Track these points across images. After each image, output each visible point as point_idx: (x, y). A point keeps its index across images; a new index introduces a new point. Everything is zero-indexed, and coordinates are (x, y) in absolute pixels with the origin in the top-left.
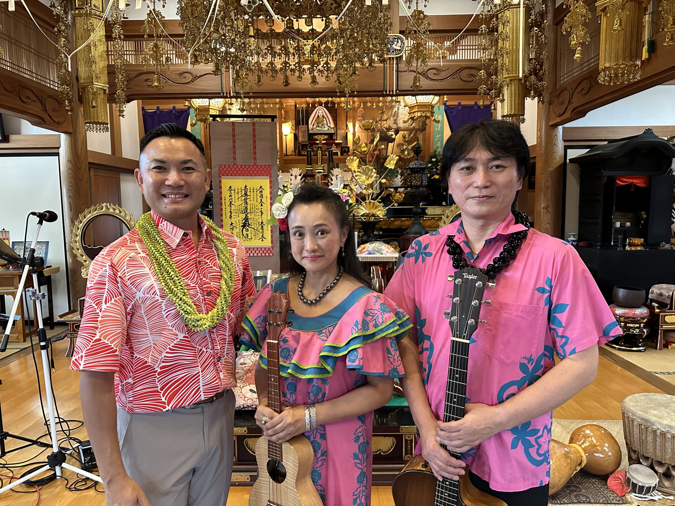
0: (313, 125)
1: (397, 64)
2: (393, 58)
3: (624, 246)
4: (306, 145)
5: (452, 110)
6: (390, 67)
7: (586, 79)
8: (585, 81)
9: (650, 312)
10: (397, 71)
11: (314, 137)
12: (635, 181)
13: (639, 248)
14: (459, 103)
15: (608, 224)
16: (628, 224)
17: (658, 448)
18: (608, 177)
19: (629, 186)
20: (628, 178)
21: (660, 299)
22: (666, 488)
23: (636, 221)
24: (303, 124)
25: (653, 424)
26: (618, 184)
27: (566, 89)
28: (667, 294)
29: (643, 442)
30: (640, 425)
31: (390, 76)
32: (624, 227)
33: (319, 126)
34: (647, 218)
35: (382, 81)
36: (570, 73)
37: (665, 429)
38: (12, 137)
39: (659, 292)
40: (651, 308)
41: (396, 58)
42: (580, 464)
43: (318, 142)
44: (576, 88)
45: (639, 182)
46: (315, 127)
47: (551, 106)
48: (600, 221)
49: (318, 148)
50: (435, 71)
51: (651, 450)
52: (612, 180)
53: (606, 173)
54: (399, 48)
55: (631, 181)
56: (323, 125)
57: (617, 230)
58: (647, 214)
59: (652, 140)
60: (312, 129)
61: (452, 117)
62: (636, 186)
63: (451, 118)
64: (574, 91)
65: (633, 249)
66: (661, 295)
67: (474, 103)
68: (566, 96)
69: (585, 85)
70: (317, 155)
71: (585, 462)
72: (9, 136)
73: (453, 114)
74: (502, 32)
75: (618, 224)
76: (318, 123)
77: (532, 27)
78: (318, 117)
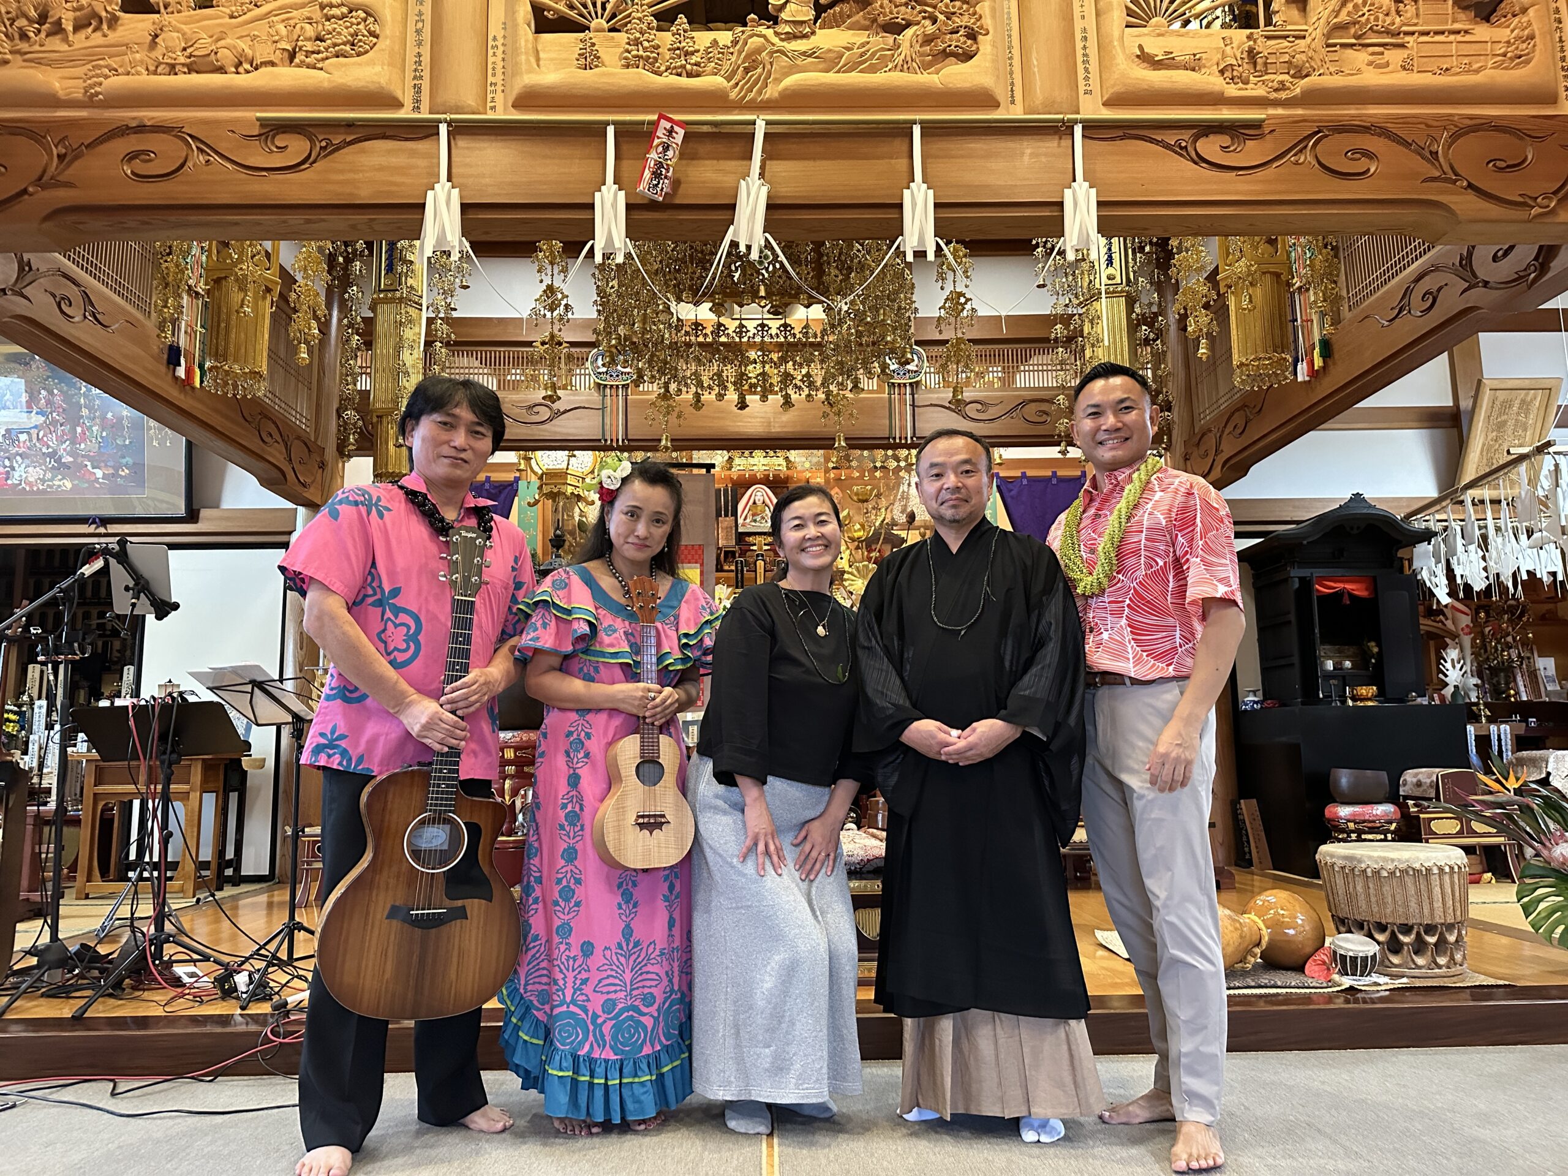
0: (745, 519)
1: (913, 394)
2: (905, 384)
3: (1344, 702)
4: (733, 553)
5: (1010, 486)
6: (900, 400)
7: (1237, 410)
8: (1237, 414)
9: (1402, 813)
10: (913, 405)
11: (747, 539)
12: (1349, 586)
13: (1370, 704)
14: (1024, 474)
15: (1310, 665)
16: (1348, 664)
17: (1373, 899)
18: (1300, 578)
19: (1339, 595)
20: (1335, 582)
21: (1417, 793)
22: (1396, 966)
23: (1362, 659)
24: (726, 515)
25: (1360, 861)
26: (1318, 590)
27: (1211, 431)
28: (1428, 781)
29: (1351, 897)
30: (1343, 868)
31: (900, 413)
32: (1341, 669)
33: (755, 521)
34: (1380, 653)
35: (887, 422)
36: (1215, 406)
37: (1378, 863)
38: (204, 513)
39: (1415, 780)
40: (1403, 807)
41: (911, 384)
42: (1258, 944)
43: (755, 548)
44: (1225, 427)
45: (1357, 589)
46: (748, 521)
47: (1188, 463)
48: (1296, 660)
49: (758, 555)
50: (979, 407)
51: (1364, 907)
52: (1306, 584)
53: (1296, 573)
54: (915, 369)
55: (1341, 585)
56: (763, 518)
57: (1328, 676)
58: (1379, 645)
59: (1365, 511)
60: (743, 525)
61: (1012, 497)
62: (1352, 596)
63: (1009, 500)
64: (1223, 432)
65: (1359, 704)
66: (1419, 784)
67: (1050, 474)
68: (1210, 441)
69: (1239, 419)
70: (755, 571)
71: (1267, 938)
72: (199, 511)
73: (1013, 493)
74: (1089, 333)
75: (1330, 665)
76: (753, 515)
77: (1139, 325)
78: (754, 503)
